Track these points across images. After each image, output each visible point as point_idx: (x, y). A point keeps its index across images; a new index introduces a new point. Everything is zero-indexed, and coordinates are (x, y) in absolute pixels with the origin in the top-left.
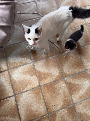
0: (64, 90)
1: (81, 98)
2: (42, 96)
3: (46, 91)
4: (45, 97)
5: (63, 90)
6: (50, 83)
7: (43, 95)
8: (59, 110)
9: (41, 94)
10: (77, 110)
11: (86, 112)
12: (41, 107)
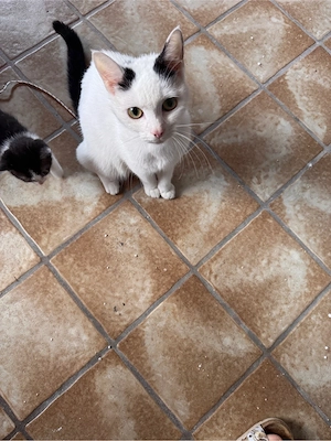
0: (141, 236)
1: (209, 238)
2: (62, 292)
3: (75, 266)
4: (78, 288)
5: (136, 236)
6: (81, 232)
7: (65, 285)
8: (145, 314)
9: (59, 286)
10: (212, 283)
11: (246, 278)
12: (73, 332)
